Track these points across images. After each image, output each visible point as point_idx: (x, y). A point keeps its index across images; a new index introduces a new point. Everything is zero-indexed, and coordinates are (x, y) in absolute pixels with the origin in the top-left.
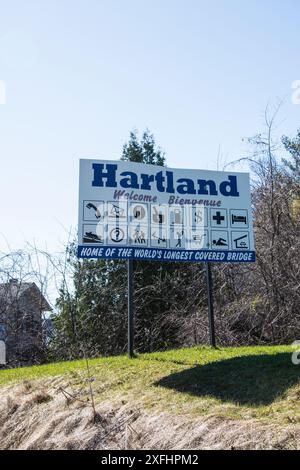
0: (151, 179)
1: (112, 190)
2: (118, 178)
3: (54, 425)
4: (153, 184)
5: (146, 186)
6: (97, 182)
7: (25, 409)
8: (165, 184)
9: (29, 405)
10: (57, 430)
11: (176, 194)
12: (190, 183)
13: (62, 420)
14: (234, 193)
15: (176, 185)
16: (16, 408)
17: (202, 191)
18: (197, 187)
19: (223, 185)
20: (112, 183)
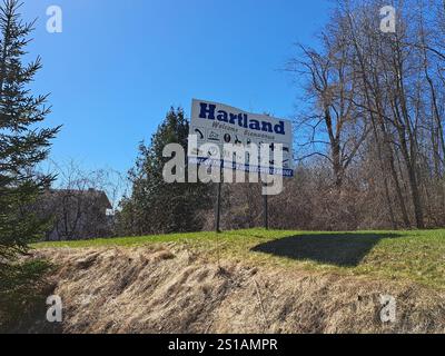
0: (235, 117)
1: (212, 121)
2: (216, 114)
3: (187, 274)
4: (236, 121)
5: (232, 122)
6: (202, 115)
7: (155, 263)
8: (243, 122)
9: (157, 260)
10: (190, 278)
11: (249, 129)
12: (257, 123)
13: (192, 271)
14: (282, 132)
15: (249, 123)
16: (147, 262)
17: (264, 129)
18: (261, 126)
19: (276, 126)
20: (212, 117)
